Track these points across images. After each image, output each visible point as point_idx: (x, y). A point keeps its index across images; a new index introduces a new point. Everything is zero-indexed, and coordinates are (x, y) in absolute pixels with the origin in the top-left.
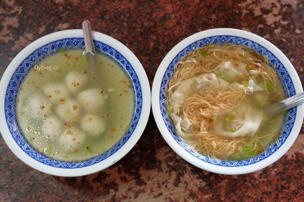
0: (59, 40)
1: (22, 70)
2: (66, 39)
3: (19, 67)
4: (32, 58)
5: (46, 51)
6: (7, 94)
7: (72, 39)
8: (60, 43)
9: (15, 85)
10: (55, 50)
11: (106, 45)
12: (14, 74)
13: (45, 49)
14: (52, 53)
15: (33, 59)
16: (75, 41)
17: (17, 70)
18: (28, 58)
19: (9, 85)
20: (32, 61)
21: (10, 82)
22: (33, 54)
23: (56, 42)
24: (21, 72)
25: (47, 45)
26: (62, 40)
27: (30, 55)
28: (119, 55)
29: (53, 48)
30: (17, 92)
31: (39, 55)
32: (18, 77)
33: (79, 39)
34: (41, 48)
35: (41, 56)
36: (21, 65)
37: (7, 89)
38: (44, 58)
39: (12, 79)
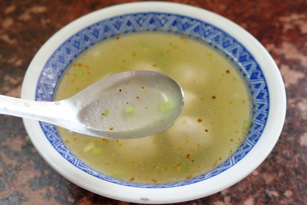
0: (189, 18)
1: (118, 26)
2: (198, 21)
3: (116, 17)
4: (140, 19)
5: (163, 22)
6: (77, 35)
7: (207, 25)
8: (186, 23)
9: (96, 33)
10: (175, 29)
11: (247, 52)
12: (104, 21)
13: (164, 18)
14: (169, 31)
15: (141, 22)
16: (208, 31)
17: (112, 19)
18: (135, 15)
19: (89, 28)
20: (138, 22)
21: (93, 25)
22: (145, 14)
23: (183, 17)
24: (115, 26)
25: (169, 15)
26: (192, 20)
27: (141, 14)
28: (257, 73)
29: (175, 23)
30: (92, 44)
31: (152, 22)
32: (107, 29)
33: (215, 28)
34: (159, 14)
35: (152, 26)
36: (121, 17)
37: (83, 30)
38: (155, 30)
39: (98, 24)
